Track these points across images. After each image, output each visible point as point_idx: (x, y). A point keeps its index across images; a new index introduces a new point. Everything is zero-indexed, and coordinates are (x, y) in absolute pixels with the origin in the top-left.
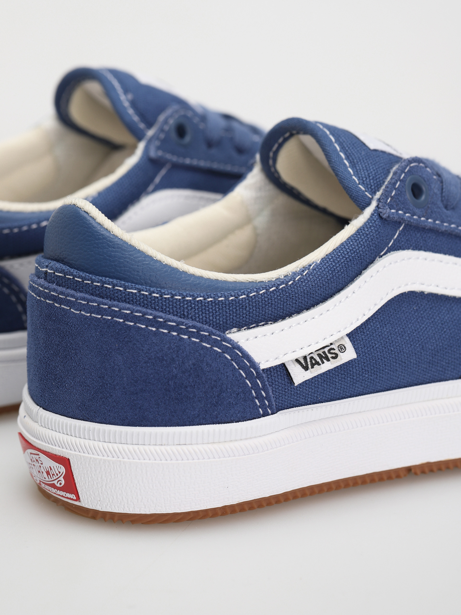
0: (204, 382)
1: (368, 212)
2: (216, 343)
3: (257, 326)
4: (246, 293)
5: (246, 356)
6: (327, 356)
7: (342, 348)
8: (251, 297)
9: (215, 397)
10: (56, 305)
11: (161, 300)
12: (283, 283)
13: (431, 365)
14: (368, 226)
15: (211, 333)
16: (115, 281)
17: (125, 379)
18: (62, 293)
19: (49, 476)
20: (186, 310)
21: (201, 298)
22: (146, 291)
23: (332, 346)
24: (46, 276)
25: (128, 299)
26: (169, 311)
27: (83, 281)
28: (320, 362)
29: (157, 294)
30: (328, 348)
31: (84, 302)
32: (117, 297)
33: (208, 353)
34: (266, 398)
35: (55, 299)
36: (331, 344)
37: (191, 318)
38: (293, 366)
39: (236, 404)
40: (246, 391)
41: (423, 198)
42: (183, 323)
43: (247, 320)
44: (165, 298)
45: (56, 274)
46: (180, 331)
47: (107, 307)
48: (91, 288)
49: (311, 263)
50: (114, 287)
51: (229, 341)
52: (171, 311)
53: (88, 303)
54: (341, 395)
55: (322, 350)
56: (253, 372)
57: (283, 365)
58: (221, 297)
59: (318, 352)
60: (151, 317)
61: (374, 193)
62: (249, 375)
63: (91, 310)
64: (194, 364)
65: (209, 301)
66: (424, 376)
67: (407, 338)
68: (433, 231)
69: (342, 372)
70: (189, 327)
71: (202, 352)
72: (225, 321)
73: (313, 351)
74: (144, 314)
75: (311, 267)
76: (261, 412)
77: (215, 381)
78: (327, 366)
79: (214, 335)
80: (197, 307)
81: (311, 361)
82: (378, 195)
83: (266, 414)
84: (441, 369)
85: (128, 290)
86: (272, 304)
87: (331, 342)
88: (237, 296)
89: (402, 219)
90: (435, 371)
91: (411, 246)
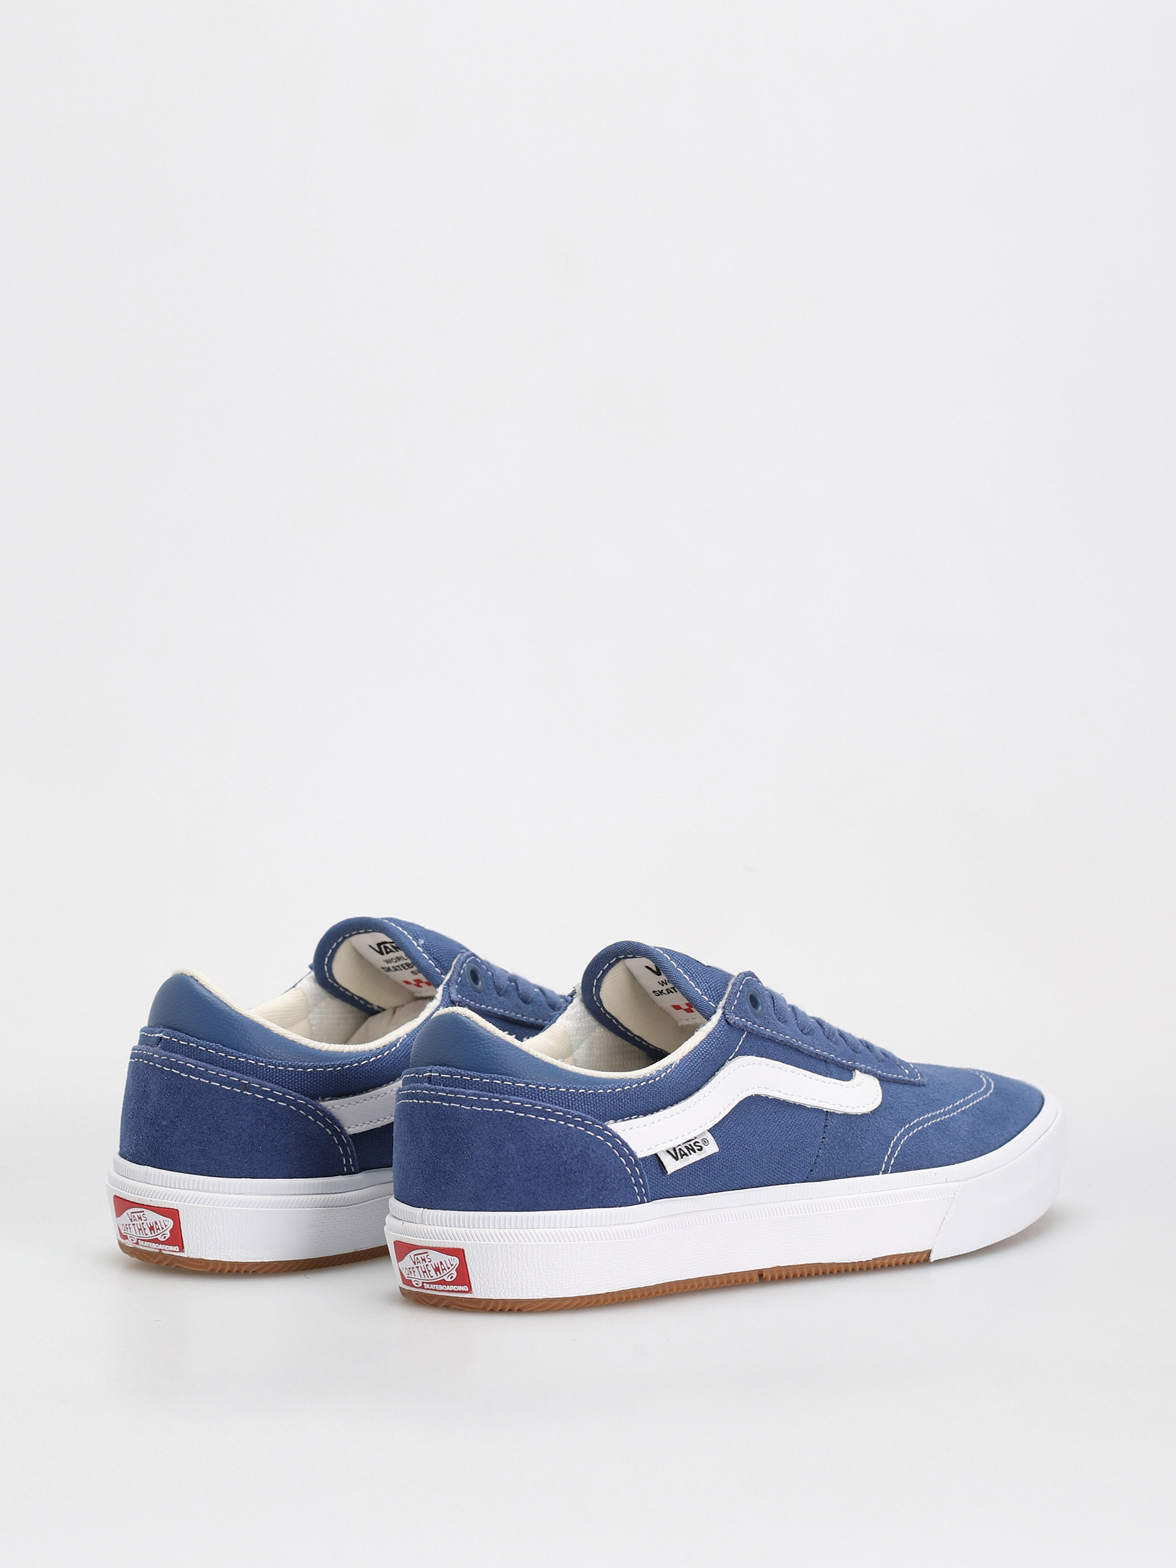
0: (591, 1168)
1: (715, 1019)
2: (598, 1132)
3: (631, 1119)
4: (621, 1086)
5: (625, 1144)
6: (693, 1149)
7: (705, 1141)
8: (626, 1090)
9: (600, 1182)
10: (444, 1104)
11: (548, 1092)
12: (651, 1078)
13: (780, 1166)
14: (718, 1031)
15: (594, 1123)
16: (504, 1077)
17: (519, 1167)
18: (451, 1092)
19: (438, 1272)
20: (570, 1102)
21: (583, 1091)
22: (534, 1085)
23: (696, 1140)
24: (430, 1081)
25: (517, 1092)
26: (555, 1103)
27: (472, 1079)
28: (688, 1154)
29: (544, 1086)
30: (694, 1141)
31: (475, 1098)
32: (506, 1091)
33: (593, 1140)
34: (643, 1186)
35: (443, 1099)
36: (696, 1138)
37: (575, 1109)
38: (664, 1156)
39: (619, 1189)
40: (627, 1178)
41: (760, 1008)
42: (570, 1112)
43: (623, 1112)
44: (551, 1090)
45: (442, 1075)
46: (567, 1121)
47: (498, 1100)
48: (480, 1085)
49: (672, 1062)
50: (502, 1082)
51: (610, 1130)
52: (557, 1102)
53: (479, 1098)
54: (703, 1190)
55: (688, 1143)
56: (631, 1160)
57: (656, 1155)
58: (600, 1089)
59: (686, 1145)
60: (540, 1108)
61: (717, 1003)
62: (629, 1162)
63: (483, 1104)
64: (581, 1151)
65: (590, 1094)
66: (774, 1177)
67: (758, 1138)
68: (771, 1039)
69: (705, 1166)
70: (575, 1116)
71: (587, 1140)
72: (604, 1112)
73: (681, 1143)
74: (534, 1105)
75: (673, 1066)
76: (639, 1200)
77: (600, 1167)
78: (694, 1158)
79: (597, 1124)
80: (580, 1099)
81: (680, 1152)
82: (722, 1003)
83: (642, 1202)
84: (788, 1171)
85: (517, 1085)
86: (643, 1097)
87: (695, 1136)
88: (613, 1089)
89: (745, 1026)
90: (783, 1172)
91: (754, 1052)
